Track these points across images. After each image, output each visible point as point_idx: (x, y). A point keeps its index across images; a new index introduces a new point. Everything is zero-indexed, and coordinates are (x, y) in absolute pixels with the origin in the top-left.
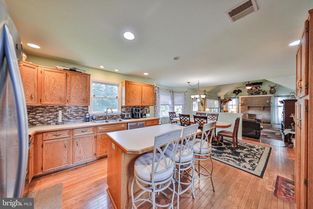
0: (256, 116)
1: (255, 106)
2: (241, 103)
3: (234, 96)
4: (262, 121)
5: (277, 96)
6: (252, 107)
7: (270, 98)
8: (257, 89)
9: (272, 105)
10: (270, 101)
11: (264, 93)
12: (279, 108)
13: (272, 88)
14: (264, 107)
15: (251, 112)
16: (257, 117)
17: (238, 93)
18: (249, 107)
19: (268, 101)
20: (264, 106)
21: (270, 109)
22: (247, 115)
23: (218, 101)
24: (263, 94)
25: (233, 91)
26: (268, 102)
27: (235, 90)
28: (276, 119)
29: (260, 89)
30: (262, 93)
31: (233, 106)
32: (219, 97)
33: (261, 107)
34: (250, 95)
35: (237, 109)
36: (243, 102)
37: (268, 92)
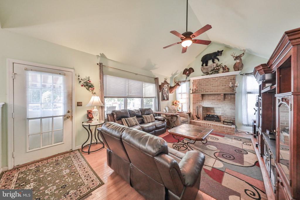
0: (214, 110)
1: (211, 93)
2: (192, 89)
3: (184, 80)
4: (222, 119)
5: (246, 74)
6: (208, 95)
7: (233, 79)
8: (215, 64)
9: (237, 89)
10: (234, 83)
11: (226, 69)
12: (249, 95)
13: (237, 58)
14: (225, 95)
15: (207, 104)
16: (216, 112)
17: (190, 73)
18: (203, 95)
19: (231, 83)
20: (225, 93)
21: (235, 98)
22: (201, 109)
23: (154, 85)
24: (223, 72)
25: (183, 71)
26: (231, 85)
27: (185, 69)
28: (244, 117)
29: (219, 63)
30: (221, 70)
31: (183, 95)
32: (156, 78)
33: (220, 94)
34: (204, 75)
35: (188, 99)
36: (195, 88)
37: (232, 68)
